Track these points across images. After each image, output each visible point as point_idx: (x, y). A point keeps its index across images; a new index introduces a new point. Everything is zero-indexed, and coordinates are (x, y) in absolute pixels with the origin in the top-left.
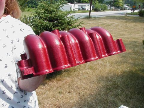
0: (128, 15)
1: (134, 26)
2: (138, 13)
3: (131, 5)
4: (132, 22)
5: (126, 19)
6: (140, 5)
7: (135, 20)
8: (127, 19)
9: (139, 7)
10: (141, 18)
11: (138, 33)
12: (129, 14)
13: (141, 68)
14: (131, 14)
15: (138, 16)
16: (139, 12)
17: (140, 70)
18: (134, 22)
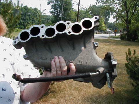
0: (110, 39)
1: (117, 48)
3: (113, 29)
4: (115, 45)
5: (109, 42)
6: (121, 30)
7: (117, 43)
8: (110, 42)
9: (120, 32)
10: (122, 42)
11: (120, 56)
12: (111, 37)
13: (124, 88)
14: (114, 37)
15: (120, 39)
16: (120, 36)
17: (123, 91)
18: (117, 45)
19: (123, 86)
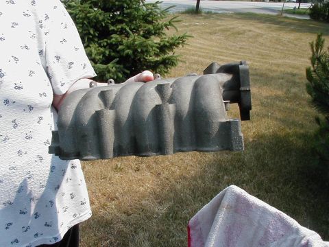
0: (284, 15)
1: (297, 40)
2: (308, 11)
4: (293, 31)
5: (279, 23)
7: (301, 27)
8: (282, 22)
10: (313, 24)
11: (302, 57)
12: (288, 11)
13: (298, 130)
14: (294, 12)
15: (308, 18)
16: (310, 9)
17: (295, 134)
18: (298, 31)
19: (296, 125)
